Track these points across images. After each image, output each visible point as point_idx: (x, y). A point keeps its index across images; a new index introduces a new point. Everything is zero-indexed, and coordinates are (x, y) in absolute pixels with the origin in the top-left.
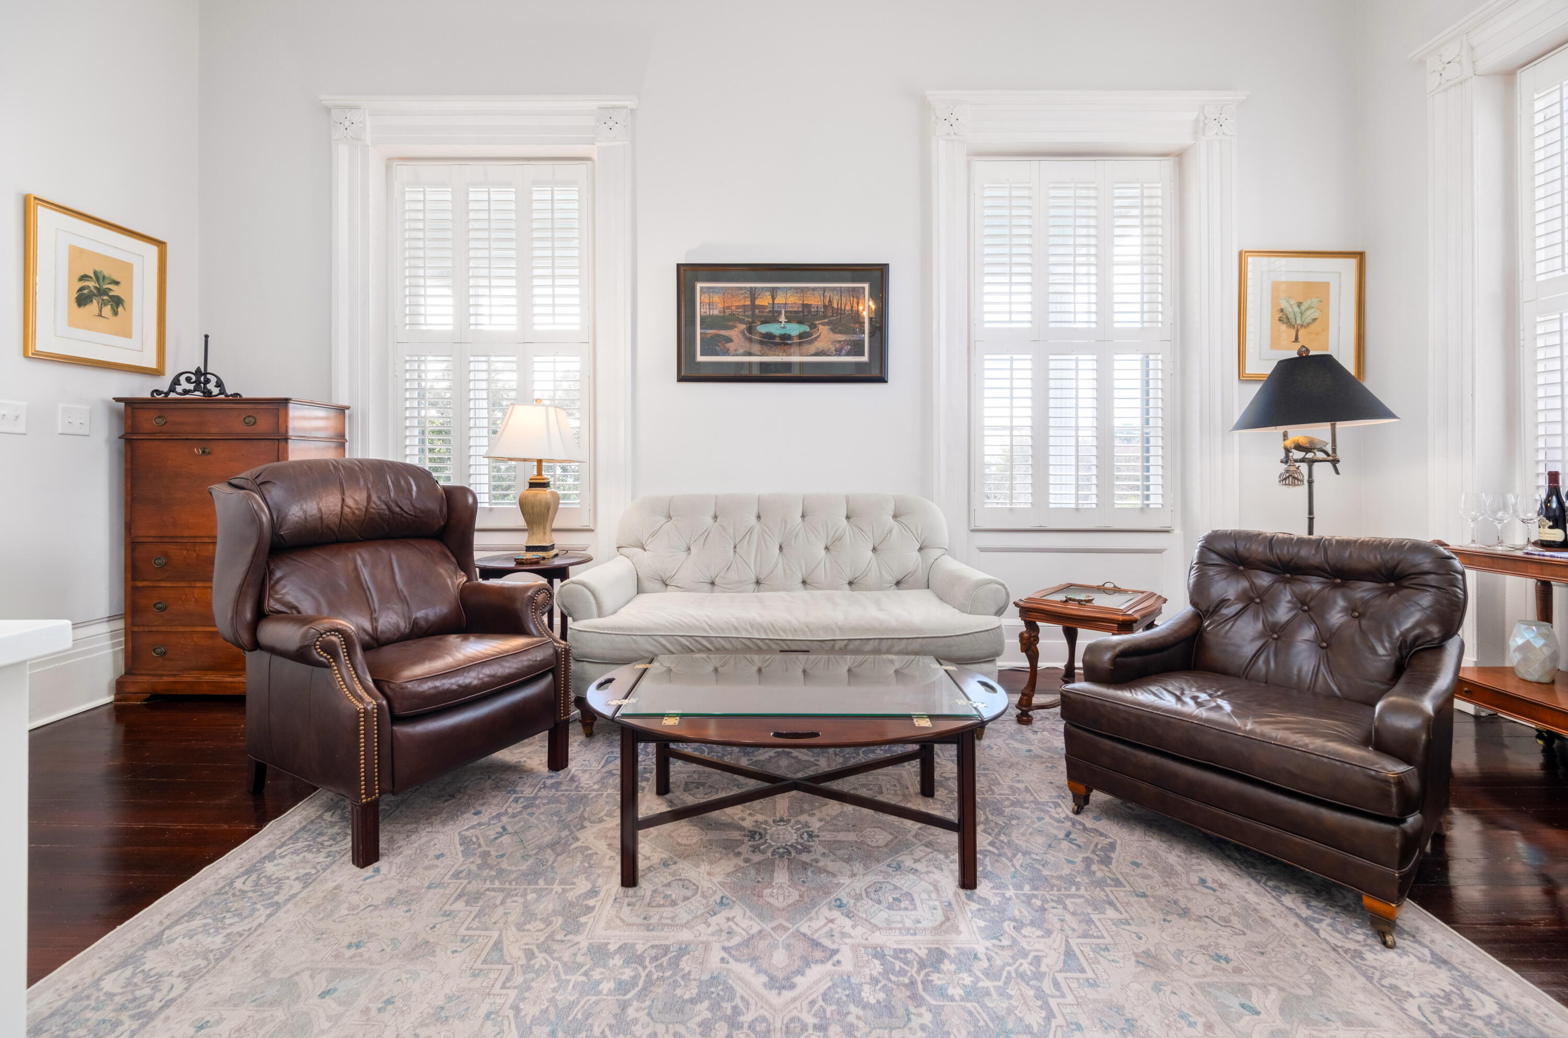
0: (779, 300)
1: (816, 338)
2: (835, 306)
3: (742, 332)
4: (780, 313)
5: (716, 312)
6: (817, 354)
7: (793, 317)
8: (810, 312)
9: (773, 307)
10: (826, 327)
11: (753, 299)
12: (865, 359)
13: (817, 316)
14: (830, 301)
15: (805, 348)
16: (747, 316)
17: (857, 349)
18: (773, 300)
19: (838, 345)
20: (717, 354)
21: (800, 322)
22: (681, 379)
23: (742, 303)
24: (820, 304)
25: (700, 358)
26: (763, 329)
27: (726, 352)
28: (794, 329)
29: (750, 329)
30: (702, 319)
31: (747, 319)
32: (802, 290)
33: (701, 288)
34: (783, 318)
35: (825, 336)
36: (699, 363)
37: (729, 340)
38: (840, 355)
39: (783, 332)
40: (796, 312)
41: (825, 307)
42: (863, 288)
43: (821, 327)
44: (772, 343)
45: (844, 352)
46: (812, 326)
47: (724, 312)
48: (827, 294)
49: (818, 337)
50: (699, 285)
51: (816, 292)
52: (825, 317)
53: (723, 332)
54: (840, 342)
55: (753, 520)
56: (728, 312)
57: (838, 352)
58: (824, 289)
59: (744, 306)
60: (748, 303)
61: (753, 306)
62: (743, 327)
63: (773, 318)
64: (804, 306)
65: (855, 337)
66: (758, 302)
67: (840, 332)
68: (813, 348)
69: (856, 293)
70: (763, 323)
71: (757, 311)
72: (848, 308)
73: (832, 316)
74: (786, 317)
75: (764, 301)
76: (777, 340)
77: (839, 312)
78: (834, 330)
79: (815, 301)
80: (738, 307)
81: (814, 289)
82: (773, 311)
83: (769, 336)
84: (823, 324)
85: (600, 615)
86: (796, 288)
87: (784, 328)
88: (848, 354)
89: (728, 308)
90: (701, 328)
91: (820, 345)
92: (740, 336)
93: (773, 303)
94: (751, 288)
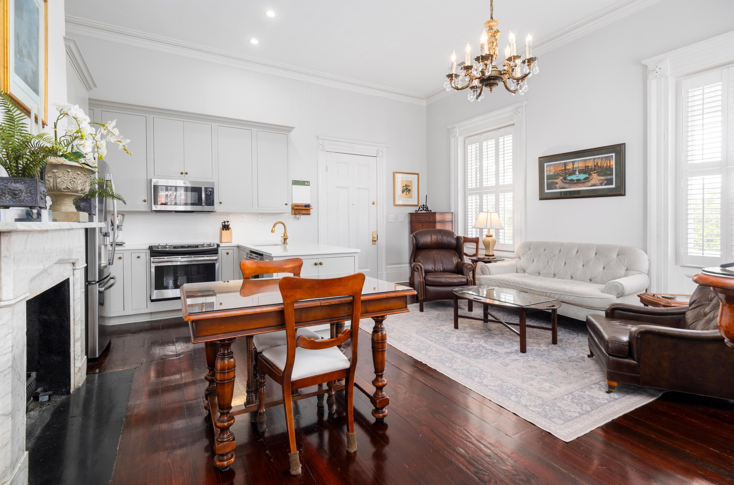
0: (576, 165)
1: (591, 179)
2: (599, 165)
3: (562, 180)
4: (576, 171)
5: (552, 173)
6: (591, 186)
7: (582, 172)
8: (588, 169)
9: (573, 169)
10: (596, 174)
11: (565, 166)
12: (614, 186)
13: (591, 170)
14: (597, 163)
15: (587, 183)
16: (563, 174)
17: (610, 182)
18: (573, 166)
19: (601, 181)
20: (553, 189)
21: (585, 173)
22: (541, 199)
23: (561, 169)
24: (593, 165)
25: (546, 191)
26: (569, 178)
27: (556, 188)
28: (582, 176)
29: (565, 178)
30: (547, 176)
31: (563, 175)
32: (585, 160)
33: (547, 165)
34: (577, 173)
35: (595, 178)
36: (546, 193)
37: (557, 183)
38: (602, 185)
39: (577, 178)
40: (582, 170)
41: (595, 166)
42: (612, 156)
43: (593, 174)
44: (573, 183)
45: (603, 184)
46: (590, 174)
47: (555, 173)
48: (596, 161)
49: (592, 179)
50: (546, 164)
51: (591, 161)
52: (595, 170)
53: (554, 181)
54: (602, 180)
55: (557, 252)
56: (556, 173)
57: (601, 184)
58: (594, 159)
59: (562, 170)
60: (563, 168)
61: (565, 169)
62: (562, 178)
63: (573, 172)
64: (586, 167)
65: (609, 177)
66: (567, 168)
67: (602, 176)
68: (590, 184)
69: (609, 158)
70: (569, 175)
71: (567, 171)
72: (605, 165)
73: (598, 169)
74: (579, 172)
75: (570, 167)
76: (575, 182)
77: (601, 167)
78: (599, 175)
79: (590, 164)
80: (560, 170)
81: (590, 159)
82: (573, 171)
83: (572, 180)
84: (594, 173)
85: (490, 275)
86: (582, 160)
87: (578, 176)
88: (606, 185)
89: (556, 171)
90: (547, 180)
91: (592, 182)
92: (561, 181)
93: (573, 167)
94: (565, 162)
